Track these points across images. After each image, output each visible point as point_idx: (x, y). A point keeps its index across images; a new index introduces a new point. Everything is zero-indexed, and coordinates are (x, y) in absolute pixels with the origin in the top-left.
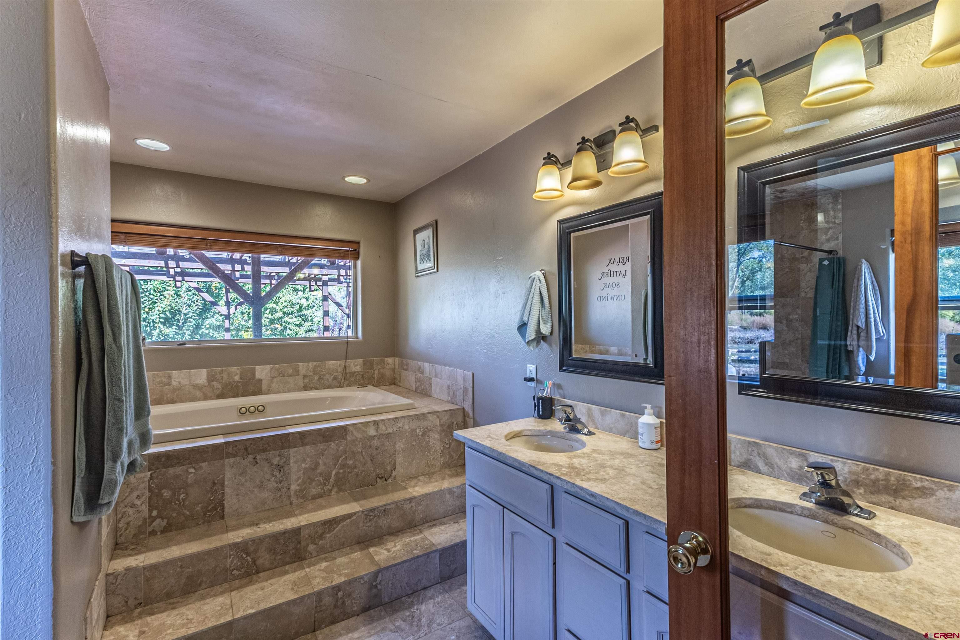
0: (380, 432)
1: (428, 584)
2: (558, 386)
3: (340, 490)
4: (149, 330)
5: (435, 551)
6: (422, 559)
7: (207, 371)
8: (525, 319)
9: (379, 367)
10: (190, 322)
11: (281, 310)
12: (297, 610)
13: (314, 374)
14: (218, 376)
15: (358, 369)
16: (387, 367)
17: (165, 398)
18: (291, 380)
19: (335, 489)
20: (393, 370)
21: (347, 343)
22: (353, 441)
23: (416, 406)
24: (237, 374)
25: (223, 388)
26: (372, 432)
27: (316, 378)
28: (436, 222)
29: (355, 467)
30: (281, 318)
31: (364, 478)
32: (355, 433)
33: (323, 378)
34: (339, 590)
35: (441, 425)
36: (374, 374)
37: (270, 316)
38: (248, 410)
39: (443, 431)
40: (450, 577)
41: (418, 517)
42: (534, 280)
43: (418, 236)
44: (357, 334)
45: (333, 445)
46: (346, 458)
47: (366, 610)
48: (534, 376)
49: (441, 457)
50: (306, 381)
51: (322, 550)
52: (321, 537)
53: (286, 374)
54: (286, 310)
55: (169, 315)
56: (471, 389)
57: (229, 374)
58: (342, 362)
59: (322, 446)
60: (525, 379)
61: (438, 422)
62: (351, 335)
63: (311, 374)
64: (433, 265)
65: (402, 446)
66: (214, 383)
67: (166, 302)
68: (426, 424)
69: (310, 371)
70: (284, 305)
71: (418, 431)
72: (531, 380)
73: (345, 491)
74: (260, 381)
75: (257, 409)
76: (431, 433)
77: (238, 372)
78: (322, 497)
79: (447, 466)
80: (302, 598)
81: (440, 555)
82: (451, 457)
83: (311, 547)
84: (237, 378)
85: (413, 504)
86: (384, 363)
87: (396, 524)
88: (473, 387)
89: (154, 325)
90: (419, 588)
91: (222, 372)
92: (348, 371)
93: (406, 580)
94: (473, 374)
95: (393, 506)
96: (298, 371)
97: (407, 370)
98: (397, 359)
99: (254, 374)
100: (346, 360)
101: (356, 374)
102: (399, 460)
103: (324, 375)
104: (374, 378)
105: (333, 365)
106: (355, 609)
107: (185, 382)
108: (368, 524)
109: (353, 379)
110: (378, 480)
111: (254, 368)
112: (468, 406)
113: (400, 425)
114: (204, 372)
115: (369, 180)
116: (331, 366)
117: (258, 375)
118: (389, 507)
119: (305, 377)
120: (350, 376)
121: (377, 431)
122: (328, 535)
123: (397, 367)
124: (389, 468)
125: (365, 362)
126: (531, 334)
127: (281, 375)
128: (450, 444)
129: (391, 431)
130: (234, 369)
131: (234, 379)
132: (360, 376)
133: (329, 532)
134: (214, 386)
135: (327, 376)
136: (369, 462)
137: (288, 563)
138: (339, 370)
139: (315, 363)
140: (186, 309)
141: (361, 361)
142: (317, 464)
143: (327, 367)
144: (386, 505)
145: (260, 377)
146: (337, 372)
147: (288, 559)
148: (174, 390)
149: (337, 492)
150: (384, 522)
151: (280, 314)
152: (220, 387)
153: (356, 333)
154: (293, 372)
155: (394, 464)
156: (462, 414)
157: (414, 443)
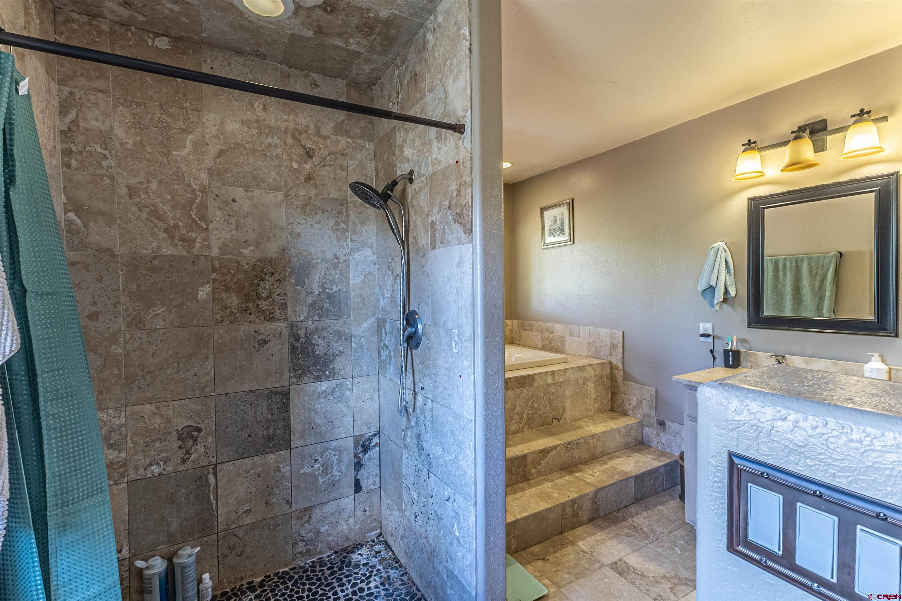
0: (556, 381)
1: (627, 504)
2: (742, 341)
3: (530, 428)
5: (632, 477)
6: (623, 483)
8: (713, 283)
12: (552, 516)
19: (527, 427)
20: (512, 331)
22: (538, 387)
23: (569, 360)
26: (550, 380)
28: (573, 200)
29: (539, 409)
31: (545, 419)
32: (539, 381)
34: (575, 503)
35: (595, 376)
39: (597, 381)
40: (641, 499)
41: (598, 451)
42: (718, 250)
43: (546, 213)
45: (525, 390)
46: (533, 402)
47: (591, 520)
48: (710, 332)
49: (595, 403)
51: (540, 474)
52: (539, 463)
56: (620, 345)
59: (518, 391)
60: (702, 335)
61: (593, 373)
64: (568, 238)
65: (569, 393)
68: (586, 374)
71: (580, 380)
72: (709, 336)
73: (532, 428)
76: (588, 383)
78: (518, 432)
79: (600, 411)
80: (554, 507)
81: (635, 480)
82: (602, 403)
83: (533, 471)
85: (595, 440)
87: (585, 456)
88: (623, 344)
90: (622, 506)
93: (614, 499)
94: (623, 333)
95: (582, 441)
97: (529, 330)
98: (516, 321)
102: (567, 405)
106: (585, 519)
108: (567, 455)
110: (554, 420)
112: (616, 360)
113: (568, 375)
115: (513, 164)
118: (579, 441)
121: (553, 380)
122: (543, 462)
123: (516, 328)
124: (561, 411)
126: (719, 296)
128: (601, 392)
129: (562, 380)
133: (543, 459)
136: (548, 405)
137: (519, 482)
142: (515, 406)
144: (578, 439)
147: (519, 479)
149: (528, 429)
150: (577, 453)
155: (564, 408)
156: (609, 367)
157: (577, 391)
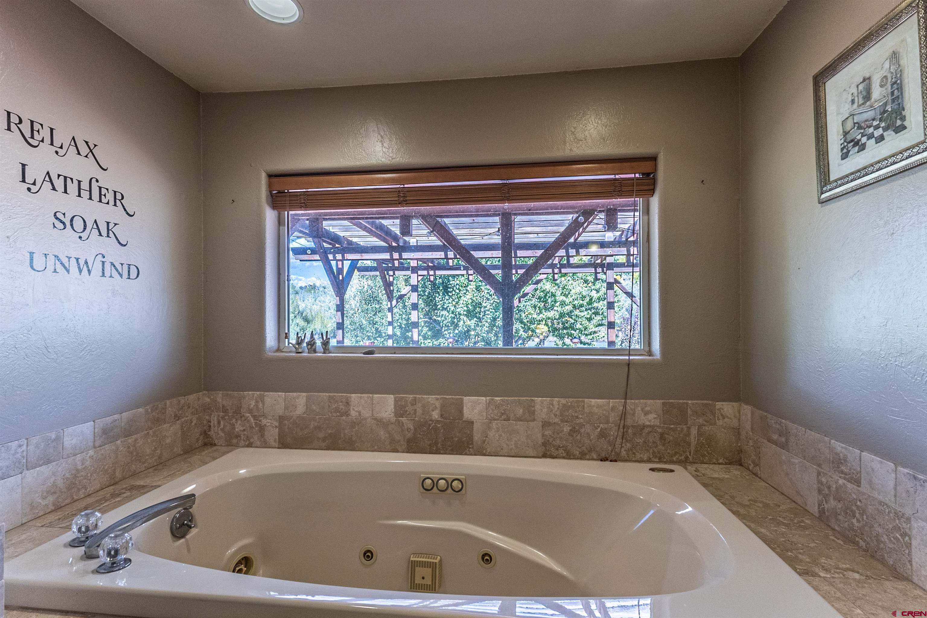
4: (456, 322)
7: (395, 398)
9: (701, 421)
10: (488, 315)
11: (570, 302)
13: (562, 421)
14: (409, 408)
15: (651, 419)
16: (720, 423)
17: (342, 435)
18: (520, 426)
20: (737, 431)
21: (629, 364)
24: (436, 408)
25: (415, 429)
27: (567, 429)
30: (571, 312)
33: (579, 432)
36: (689, 434)
37: (559, 309)
38: (435, 484)
43: (833, 82)
44: (650, 344)
50: (547, 433)
53: (512, 416)
54: (576, 302)
55: (471, 308)
57: (424, 406)
58: (617, 403)
62: (638, 347)
63: (556, 420)
66: (404, 419)
67: (469, 296)
69: (555, 415)
70: (573, 297)
74: (471, 423)
75: (449, 485)
77: (438, 404)
84: (436, 415)
86: (713, 413)
89: (459, 317)
91: (414, 402)
92: (629, 422)
96: (533, 413)
97: (784, 446)
98: (747, 409)
99: (461, 412)
100: (626, 399)
101: (646, 430)
103: (582, 426)
104: (689, 444)
105: (599, 407)
107: (367, 413)
109: (640, 441)
111: (462, 400)
114: (390, 399)
116: (595, 410)
117: (468, 414)
119: (546, 424)
120: (634, 434)
123: (748, 426)
125: (667, 409)
127: (504, 417)
130: (431, 399)
131: (431, 416)
132: (657, 436)
134: (403, 423)
135: (588, 429)
138: (611, 420)
139: (563, 401)
140: (485, 302)
141: (659, 402)
143: (587, 410)
145: (470, 417)
146: (608, 422)
148: (353, 424)
151: (569, 308)
152: (412, 427)
153: (649, 342)
154: (524, 413)
